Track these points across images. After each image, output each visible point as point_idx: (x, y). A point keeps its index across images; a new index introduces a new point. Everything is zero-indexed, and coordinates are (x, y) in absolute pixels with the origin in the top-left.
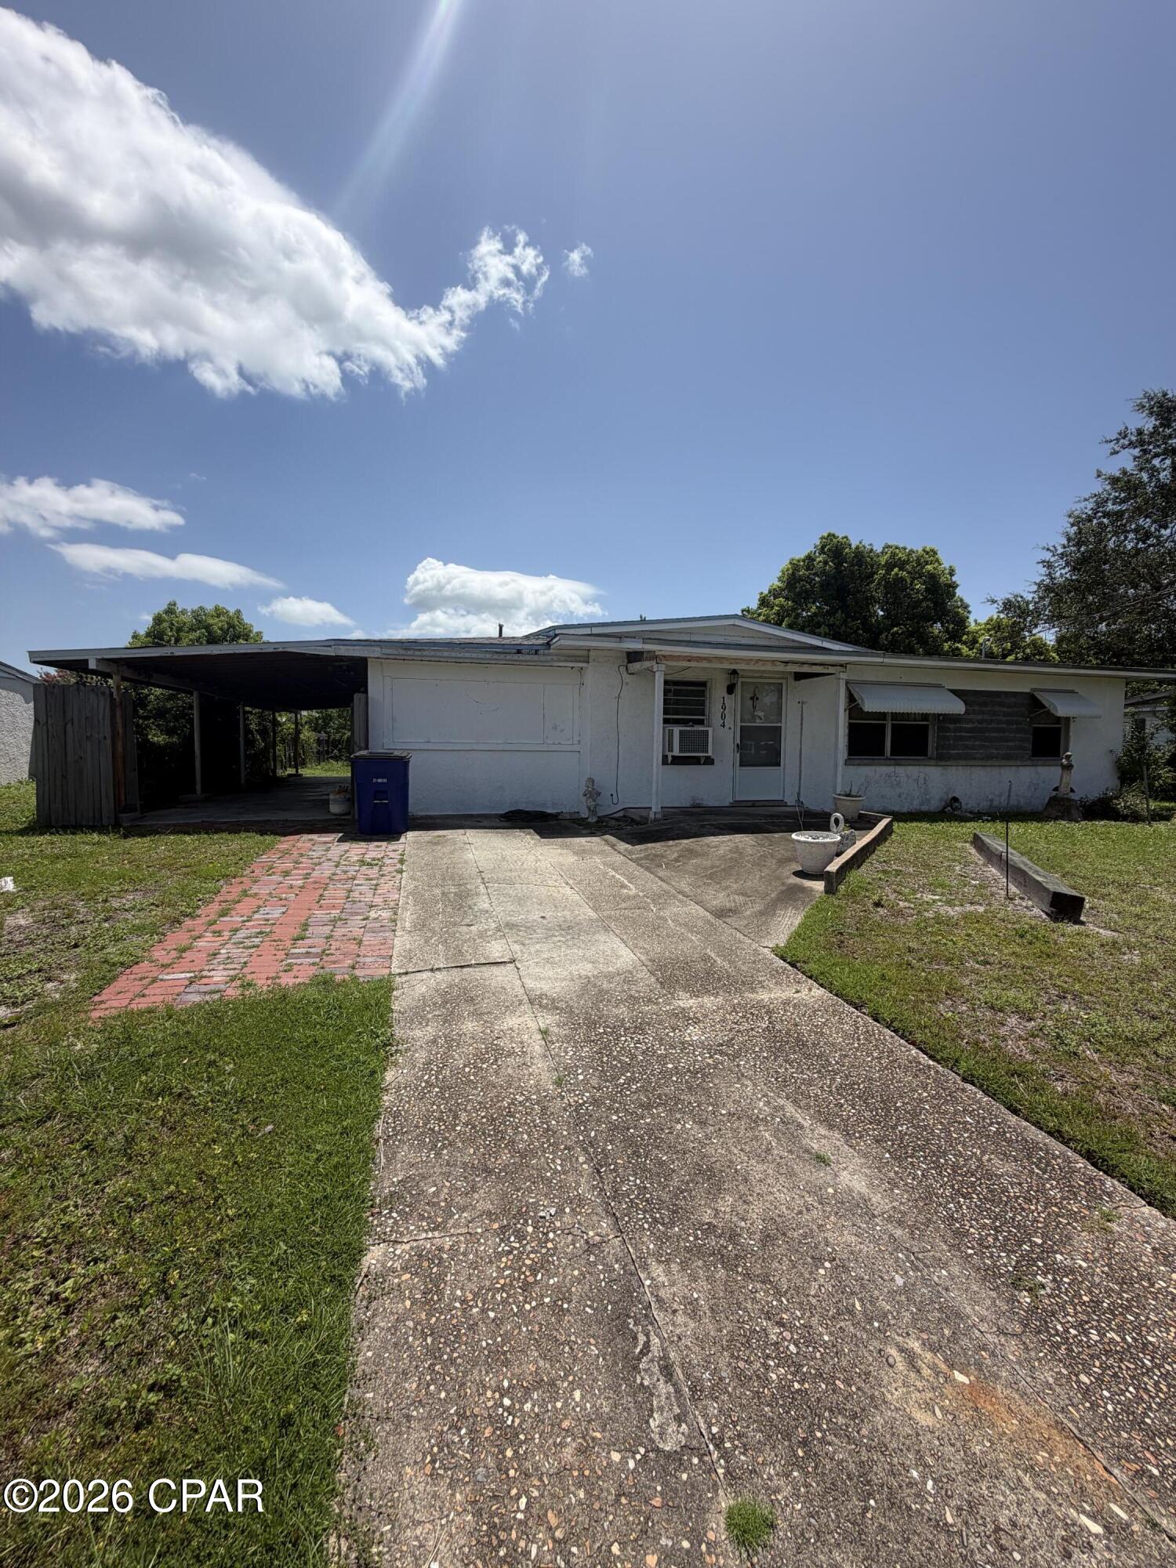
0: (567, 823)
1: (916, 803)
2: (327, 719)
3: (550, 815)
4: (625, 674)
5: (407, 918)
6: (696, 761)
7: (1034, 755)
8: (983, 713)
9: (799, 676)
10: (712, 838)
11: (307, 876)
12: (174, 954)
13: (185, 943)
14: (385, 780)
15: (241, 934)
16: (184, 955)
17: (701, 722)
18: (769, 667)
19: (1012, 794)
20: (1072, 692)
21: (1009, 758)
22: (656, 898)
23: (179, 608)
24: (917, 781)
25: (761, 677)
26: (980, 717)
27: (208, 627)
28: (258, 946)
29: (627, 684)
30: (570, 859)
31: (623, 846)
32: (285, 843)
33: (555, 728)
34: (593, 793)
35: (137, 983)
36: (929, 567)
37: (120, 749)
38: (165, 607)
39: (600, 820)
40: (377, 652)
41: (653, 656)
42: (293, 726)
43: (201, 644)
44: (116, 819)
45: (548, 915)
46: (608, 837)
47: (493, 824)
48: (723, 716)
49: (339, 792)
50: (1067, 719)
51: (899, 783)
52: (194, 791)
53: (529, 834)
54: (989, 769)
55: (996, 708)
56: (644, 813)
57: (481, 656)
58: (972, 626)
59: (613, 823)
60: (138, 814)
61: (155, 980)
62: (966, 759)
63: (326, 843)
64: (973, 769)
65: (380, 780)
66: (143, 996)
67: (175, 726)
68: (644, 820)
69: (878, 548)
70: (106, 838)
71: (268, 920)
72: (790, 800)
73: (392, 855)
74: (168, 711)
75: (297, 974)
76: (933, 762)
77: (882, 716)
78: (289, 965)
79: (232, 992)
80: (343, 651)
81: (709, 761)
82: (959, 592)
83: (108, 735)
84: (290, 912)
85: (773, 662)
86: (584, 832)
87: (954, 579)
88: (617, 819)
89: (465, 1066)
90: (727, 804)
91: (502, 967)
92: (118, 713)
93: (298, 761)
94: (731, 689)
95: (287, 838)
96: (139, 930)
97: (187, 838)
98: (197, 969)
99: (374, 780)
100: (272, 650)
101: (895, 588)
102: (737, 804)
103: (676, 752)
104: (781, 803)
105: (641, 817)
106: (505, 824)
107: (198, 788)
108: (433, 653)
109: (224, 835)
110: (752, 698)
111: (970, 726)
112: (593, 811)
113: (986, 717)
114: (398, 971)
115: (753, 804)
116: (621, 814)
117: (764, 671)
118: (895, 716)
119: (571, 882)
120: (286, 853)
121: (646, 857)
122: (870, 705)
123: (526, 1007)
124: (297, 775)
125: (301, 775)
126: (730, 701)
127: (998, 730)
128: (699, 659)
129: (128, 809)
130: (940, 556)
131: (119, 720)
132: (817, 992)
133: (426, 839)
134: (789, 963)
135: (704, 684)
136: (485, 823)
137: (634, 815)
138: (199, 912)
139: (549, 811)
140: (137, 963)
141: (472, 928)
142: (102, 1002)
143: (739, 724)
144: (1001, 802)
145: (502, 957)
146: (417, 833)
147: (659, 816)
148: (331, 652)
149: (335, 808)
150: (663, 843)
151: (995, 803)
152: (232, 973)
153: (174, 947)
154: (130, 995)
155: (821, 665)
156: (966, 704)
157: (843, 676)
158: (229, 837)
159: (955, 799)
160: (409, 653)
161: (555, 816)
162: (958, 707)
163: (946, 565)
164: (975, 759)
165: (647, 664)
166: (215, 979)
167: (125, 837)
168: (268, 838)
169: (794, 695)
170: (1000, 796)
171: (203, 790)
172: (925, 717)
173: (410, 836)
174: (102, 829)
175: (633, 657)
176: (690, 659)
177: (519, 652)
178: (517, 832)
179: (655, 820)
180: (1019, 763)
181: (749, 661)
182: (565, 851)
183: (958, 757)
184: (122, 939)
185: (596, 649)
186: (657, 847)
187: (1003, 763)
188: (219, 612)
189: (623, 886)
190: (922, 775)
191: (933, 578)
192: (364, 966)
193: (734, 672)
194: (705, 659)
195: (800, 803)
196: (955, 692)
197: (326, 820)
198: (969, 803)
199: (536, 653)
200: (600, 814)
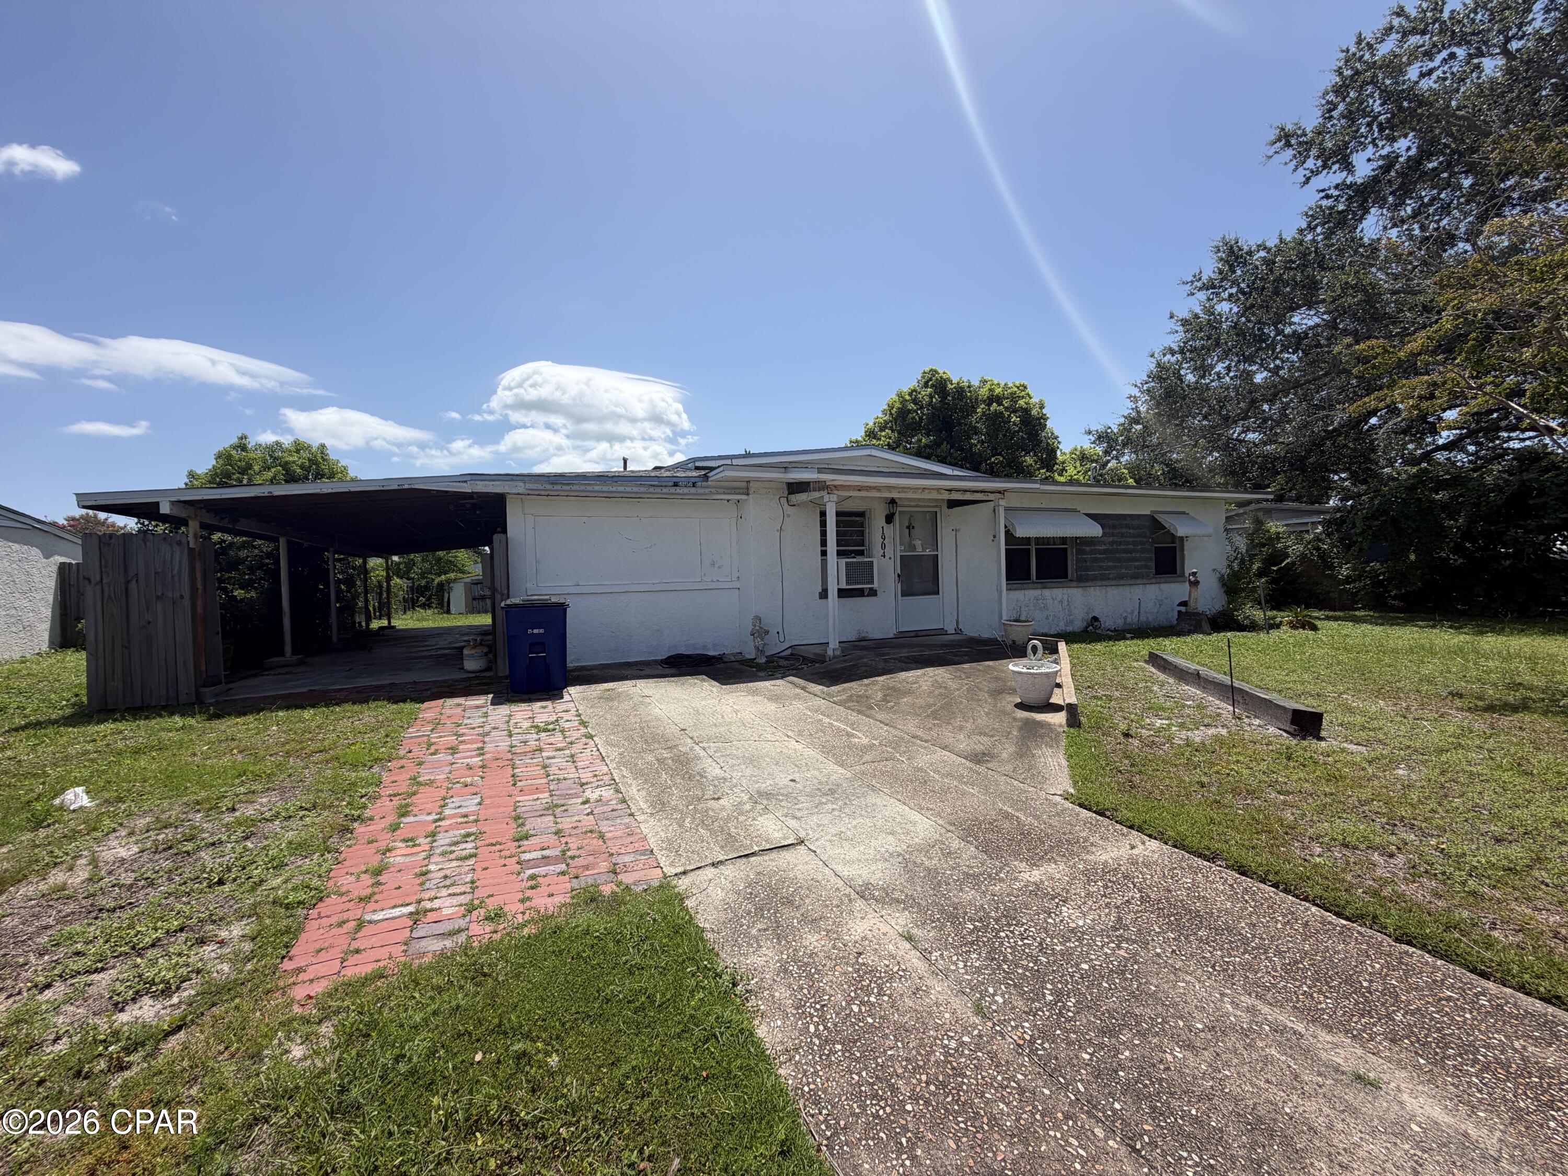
0: (736, 665)
1: (1062, 624)
2: (411, 565)
3: (713, 657)
4: (786, 505)
5: (636, 793)
6: (860, 593)
7: (1157, 573)
8: (1113, 535)
9: (953, 504)
10: (903, 675)
11: (481, 751)
12: (367, 880)
13: (375, 861)
14: (542, 631)
15: (443, 840)
16: (382, 879)
17: (861, 553)
18: (926, 495)
19: (1142, 610)
20: (1183, 513)
21: (1136, 577)
22: (896, 744)
23: (251, 443)
24: (1061, 602)
25: (917, 506)
26: (1111, 539)
27: (285, 466)
28: (475, 855)
29: (789, 516)
30: (771, 707)
31: (817, 688)
32: (430, 710)
33: (713, 564)
34: (760, 631)
35: (336, 931)
36: (1021, 402)
37: (200, 610)
38: (234, 440)
39: (771, 659)
40: (520, 487)
41: (822, 486)
42: (384, 574)
43: (279, 483)
44: (198, 694)
45: (796, 776)
46: (791, 678)
47: (656, 672)
48: (883, 546)
49: (475, 647)
50: (1182, 538)
51: (1046, 607)
52: (281, 653)
53: (704, 680)
54: (1121, 588)
55: (1124, 530)
56: (818, 650)
57: (636, 489)
58: (1060, 458)
59: (783, 663)
60: (223, 687)
61: (361, 924)
62: (1101, 580)
63: (477, 707)
64: (1109, 589)
65: (536, 631)
66: (357, 951)
67: (250, 579)
68: (821, 659)
69: (976, 383)
70: (192, 722)
71: (466, 816)
72: (951, 629)
73: (566, 716)
74: (243, 561)
75: (551, 889)
76: (1074, 584)
77: (1027, 540)
78: (533, 877)
79: (480, 931)
80: (481, 487)
81: (873, 593)
82: (1049, 424)
83: (187, 595)
84: (487, 801)
85: (938, 490)
86: (760, 674)
87: (1044, 411)
88: (786, 658)
89: (849, 1004)
90: (892, 636)
91: (792, 850)
92: (198, 565)
93: (385, 610)
94: (889, 519)
95: (427, 704)
96: (300, 848)
97: (307, 714)
98: (414, 898)
99: (530, 631)
100: (396, 487)
101: (995, 421)
102: (901, 635)
103: (844, 586)
104: (942, 632)
105: (815, 654)
106: (672, 671)
107: (288, 649)
108: (583, 488)
109: (348, 706)
110: (908, 527)
111: (1103, 547)
112: (760, 651)
113: (1115, 539)
114: (674, 871)
115: (917, 634)
116: (788, 652)
117: (919, 499)
118: (1038, 540)
119: (790, 733)
120: (437, 724)
121: (850, 698)
122: (1021, 532)
123: (859, 904)
124: (390, 627)
125: (394, 627)
126: (889, 530)
127: (1126, 551)
128: (869, 488)
129: (212, 681)
130: (1029, 390)
131: (199, 575)
132: (1154, 844)
133: (595, 694)
134: (1095, 812)
135: (862, 514)
136: (647, 671)
137: (810, 653)
138: (368, 813)
139: (711, 653)
140: (321, 899)
141: (721, 802)
142: (299, 970)
143: (899, 554)
144: (1133, 619)
145: (785, 838)
146: (579, 688)
147: (838, 653)
148: (467, 488)
149: (471, 665)
150: (859, 682)
151: (1129, 620)
152: (464, 899)
153: (363, 868)
154: (336, 953)
155: (982, 492)
156: (1103, 527)
157: (1002, 502)
158: (357, 707)
159: (1095, 619)
160: (556, 487)
161: (719, 659)
162: (1095, 530)
163: (1035, 400)
164: (1109, 579)
165: (816, 495)
166: (445, 912)
167: (218, 716)
168: (408, 706)
169: (949, 522)
170: (1132, 612)
171: (294, 652)
172: (1064, 540)
173: (574, 692)
174: (185, 709)
175: (795, 488)
176: (860, 489)
177: (676, 485)
178: (690, 680)
179: (835, 657)
180: (1145, 581)
181: (915, 489)
182: (756, 698)
183: (1095, 578)
184: (282, 865)
185: (757, 480)
186: (854, 687)
187: (1133, 581)
188: (299, 447)
189: (849, 735)
190: (1065, 597)
191: (1026, 411)
192: (626, 869)
193: (893, 501)
194: (874, 488)
195: (958, 631)
196: (1089, 515)
197: (463, 680)
198: (1108, 622)
199: (694, 485)
200: (769, 653)
